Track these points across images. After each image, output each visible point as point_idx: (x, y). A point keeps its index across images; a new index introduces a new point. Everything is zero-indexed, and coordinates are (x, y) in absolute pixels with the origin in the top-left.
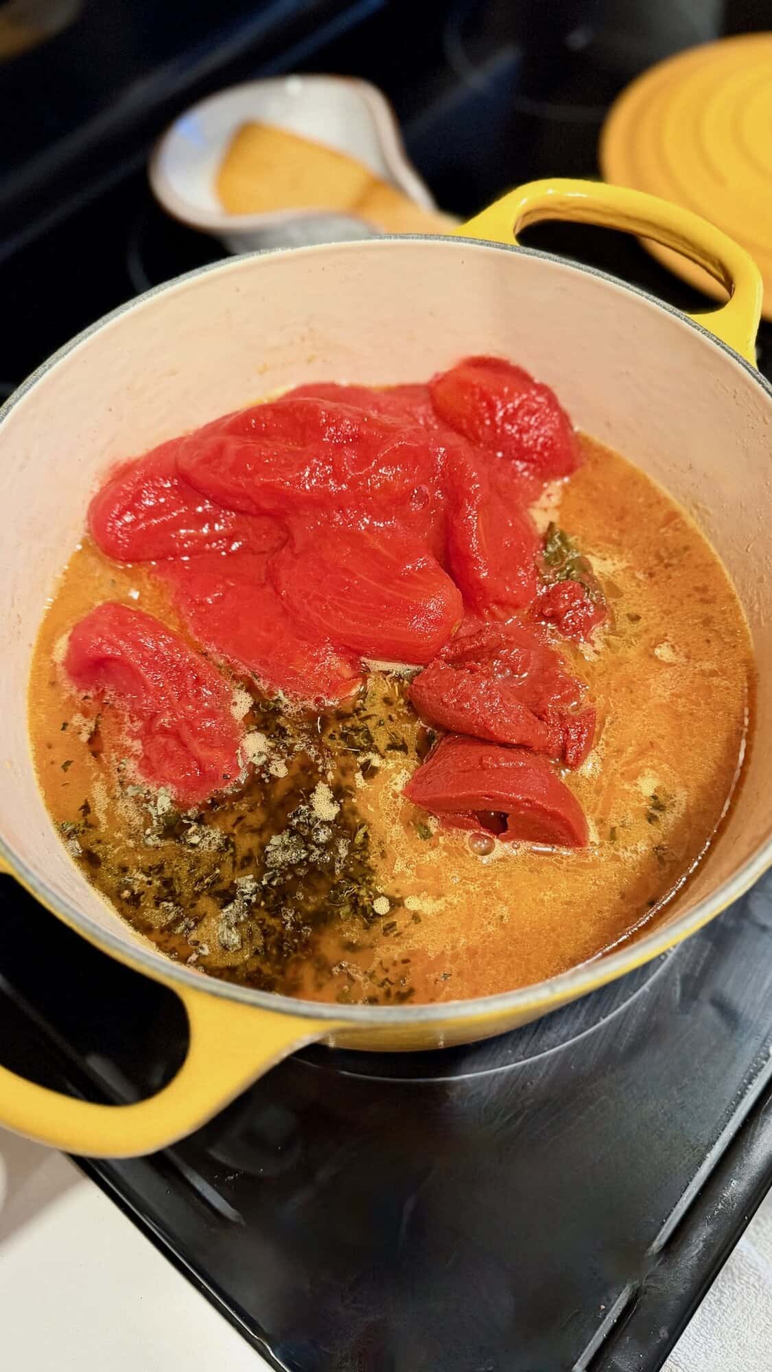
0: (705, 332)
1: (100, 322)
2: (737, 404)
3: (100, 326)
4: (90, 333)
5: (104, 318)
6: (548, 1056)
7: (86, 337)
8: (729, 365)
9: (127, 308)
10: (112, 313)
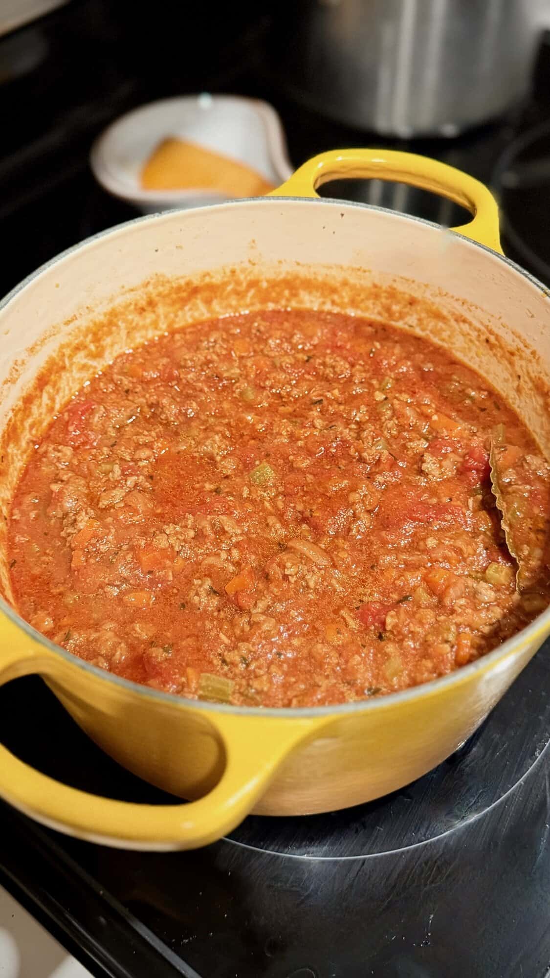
0: (465, 237)
1: (26, 280)
2: (496, 284)
3: (27, 283)
4: (21, 288)
5: (29, 277)
6: (445, 837)
7: (17, 292)
8: (485, 257)
9: (45, 269)
10: (34, 273)
